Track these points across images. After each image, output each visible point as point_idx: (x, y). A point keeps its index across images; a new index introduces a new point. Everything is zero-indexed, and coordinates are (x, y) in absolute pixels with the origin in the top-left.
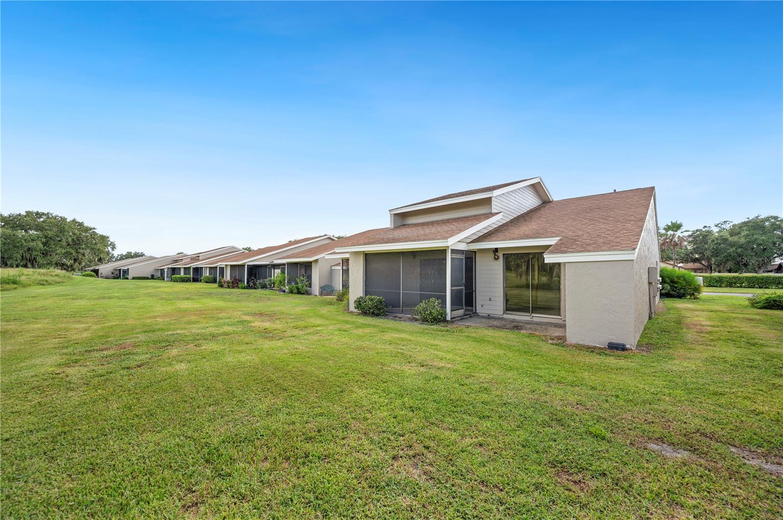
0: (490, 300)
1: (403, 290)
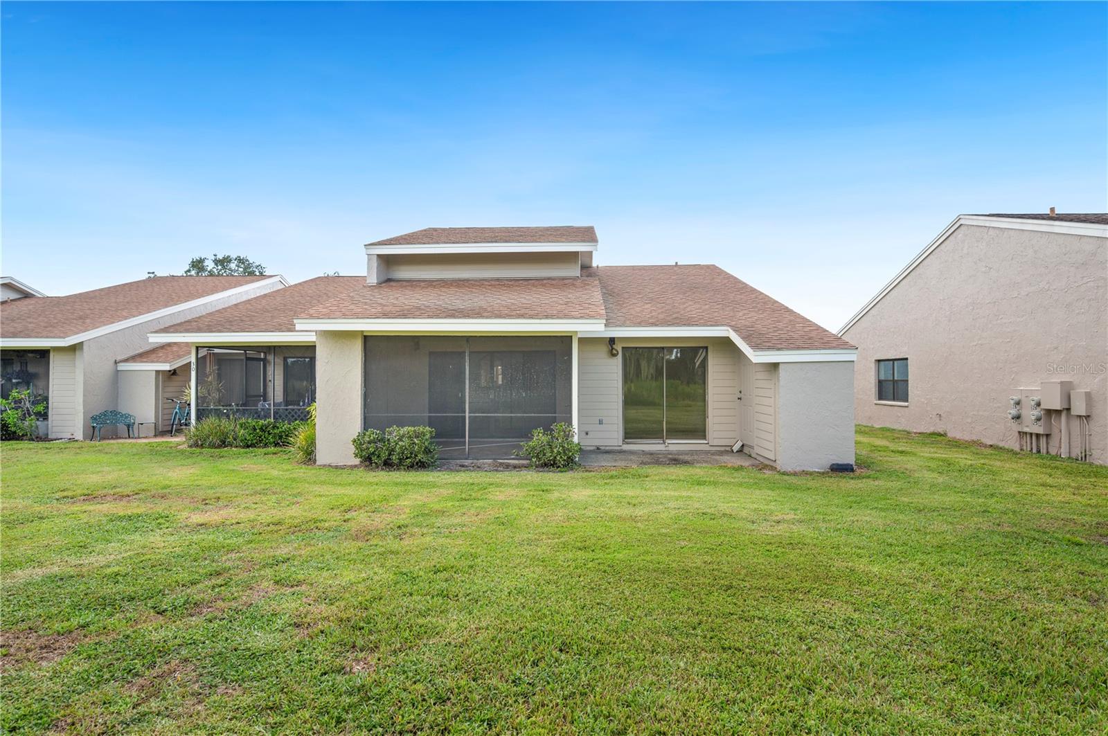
0: (601, 422)
1: (470, 413)
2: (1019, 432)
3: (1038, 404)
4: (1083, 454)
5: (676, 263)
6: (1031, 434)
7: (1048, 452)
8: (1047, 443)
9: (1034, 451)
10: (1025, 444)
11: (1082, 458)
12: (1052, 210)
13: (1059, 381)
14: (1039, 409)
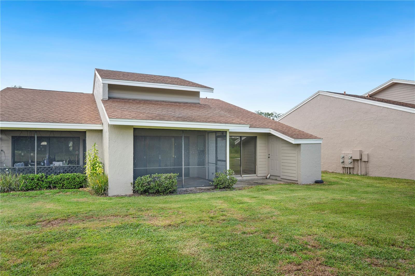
1: (184, 166)
2: (343, 167)
3: (351, 158)
4: (366, 174)
5: (206, 97)
6: (347, 168)
7: (353, 173)
8: (353, 171)
9: (348, 173)
10: (345, 171)
11: (365, 175)
12: (345, 92)
13: (359, 150)
14: (351, 159)
